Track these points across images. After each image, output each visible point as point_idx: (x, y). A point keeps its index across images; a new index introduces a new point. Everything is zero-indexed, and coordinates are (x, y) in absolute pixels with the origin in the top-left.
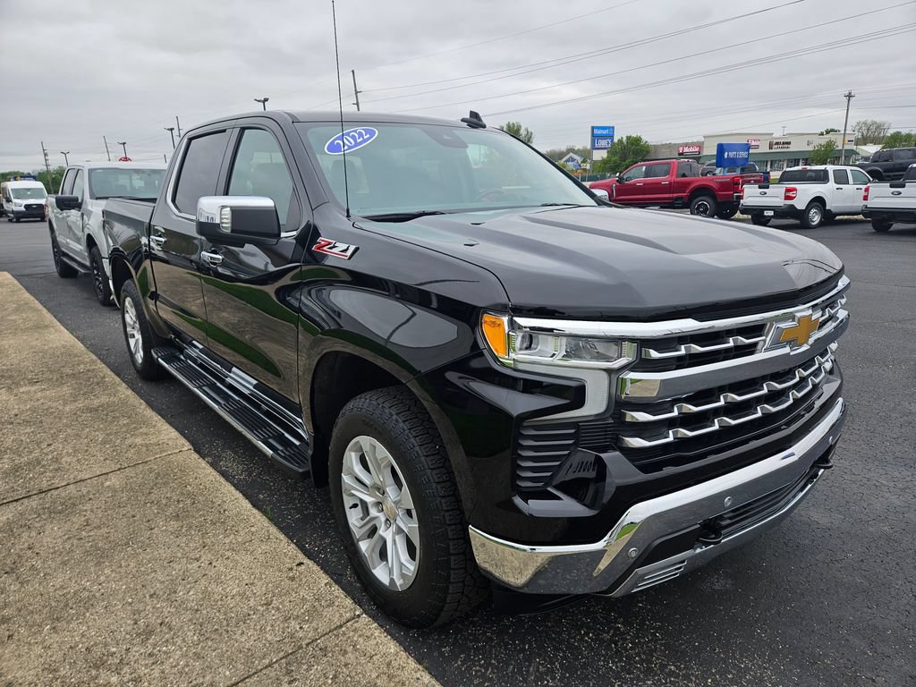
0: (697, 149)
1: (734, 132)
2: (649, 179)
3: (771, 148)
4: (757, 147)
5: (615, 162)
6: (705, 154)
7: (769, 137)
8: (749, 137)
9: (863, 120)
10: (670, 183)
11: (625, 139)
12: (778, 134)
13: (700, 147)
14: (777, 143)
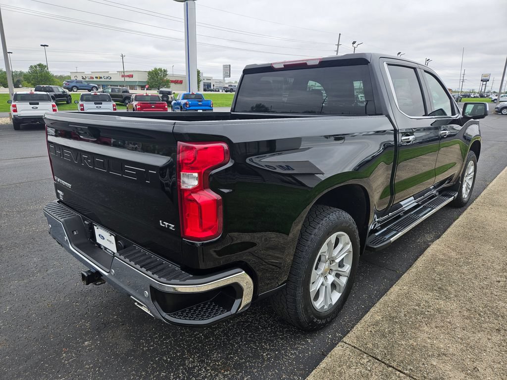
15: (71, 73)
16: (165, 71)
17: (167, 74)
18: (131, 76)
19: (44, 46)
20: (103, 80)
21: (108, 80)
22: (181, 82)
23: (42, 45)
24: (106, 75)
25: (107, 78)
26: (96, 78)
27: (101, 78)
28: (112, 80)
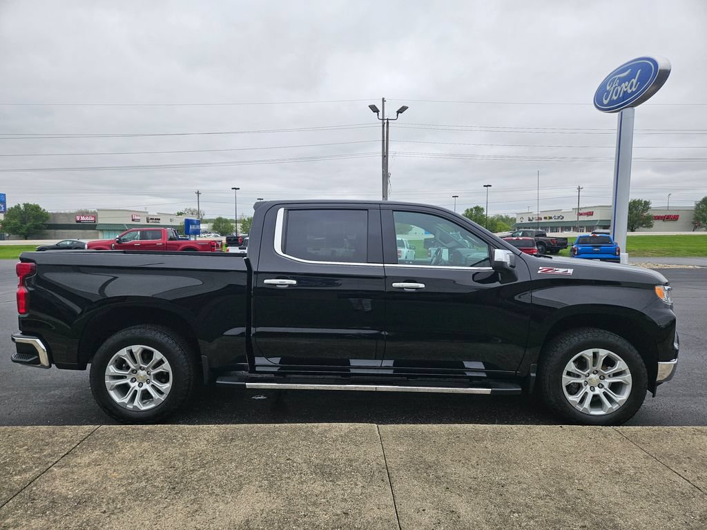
0: (93, 219)
1: (121, 209)
2: (144, 241)
3: (148, 222)
4: (139, 220)
5: (15, 224)
6: (99, 223)
7: (146, 214)
8: (133, 213)
9: (188, 208)
10: (163, 245)
11: (22, 207)
12: (153, 213)
13: (95, 217)
14: (151, 219)
15: (517, 214)
16: (647, 203)
17: (649, 208)
18: (591, 214)
19: (487, 186)
20: (553, 220)
21: (559, 220)
22: (675, 218)
23: (485, 186)
24: (558, 214)
25: (559, 217)
26: (545, 218)
27: (550, 218)
28: (564, 220)
